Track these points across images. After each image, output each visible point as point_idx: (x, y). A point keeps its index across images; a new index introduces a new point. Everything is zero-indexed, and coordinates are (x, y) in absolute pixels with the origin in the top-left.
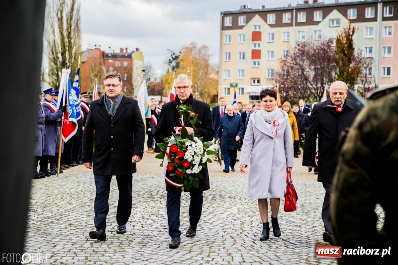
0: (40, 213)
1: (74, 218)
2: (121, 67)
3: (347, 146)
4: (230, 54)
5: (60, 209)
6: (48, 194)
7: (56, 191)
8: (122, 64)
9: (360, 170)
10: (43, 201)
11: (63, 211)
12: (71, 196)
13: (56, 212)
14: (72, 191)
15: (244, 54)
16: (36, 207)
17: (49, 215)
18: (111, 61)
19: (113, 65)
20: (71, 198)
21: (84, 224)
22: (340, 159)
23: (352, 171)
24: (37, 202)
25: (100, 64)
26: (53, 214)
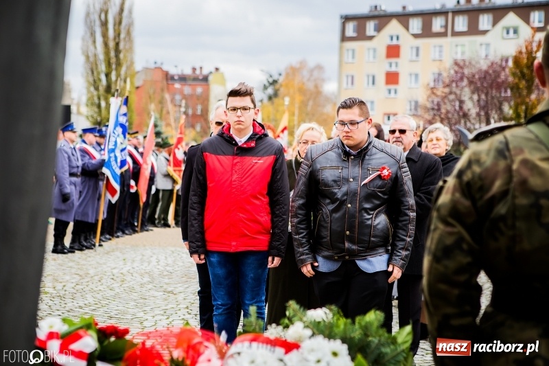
0: (68, 301)
1: (117, 308)
2: (191, 96)
3: (444, 198)
4: (353, 77)
5: (97, 295)
6: (80, 276)
7: (92, 272)
8: (194, 90)
9: (459, 229)
10: (73, 285)
11: (101, 298)
12: (113, 279)
13: (91, 300)
14: (115, 271)
15: (374, 77)
16: (64, 292)
17: (81, 304)
18: (177, 86)
19: (181, 92)
20: (112, 280)
21: (129, 317)
22: (435, 214)
23: (449, 229)
24: (64, 286)
25: (162, 90)
26: (86, 302)
